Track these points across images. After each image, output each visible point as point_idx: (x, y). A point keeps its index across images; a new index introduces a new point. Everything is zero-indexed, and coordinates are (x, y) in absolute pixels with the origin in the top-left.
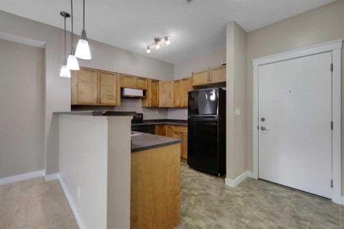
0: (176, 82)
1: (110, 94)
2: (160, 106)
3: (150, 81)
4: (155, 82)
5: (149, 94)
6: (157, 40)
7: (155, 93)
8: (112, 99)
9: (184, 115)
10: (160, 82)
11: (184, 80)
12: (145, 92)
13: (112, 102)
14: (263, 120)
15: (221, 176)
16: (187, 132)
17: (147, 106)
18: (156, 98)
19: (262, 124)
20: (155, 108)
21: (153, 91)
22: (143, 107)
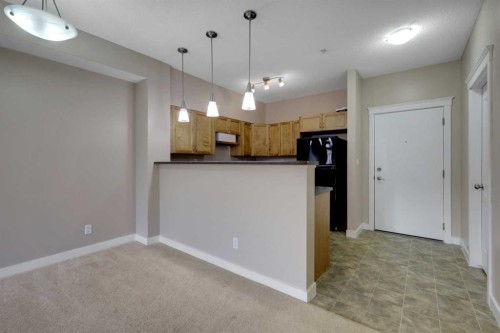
0: (272, 125)
1: (205, 139)
2: (253, 154)
3: (243, 124)
4: (248, 125)
5: (242, 139)
6: (266, 80)
7: (248, 139)
8: (207, 146)
10: (253, 126)
11: (284, 124)
12: (237, 137)
13: (208, 149)
14: (379, 169)
15: (338, 230)
17: (239, 154)
18: (249, 145)
19: (378, 174)
20: (247, 156)
21: (245, 137)
22: (232, 156)
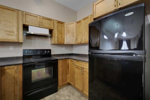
0: (78, 22)
2: (65, 43)
3: (56, 22)
4: (61, 23)
5: (55, 33)
7: (61, 33)
8: (12, 35)
9: (85, 50)
10: (65, 24)
12: (51, 31)
16: (88, 68)
17: (53, 43)
18: (62, 37)
20: (61, 44)
21: (58, 31)
